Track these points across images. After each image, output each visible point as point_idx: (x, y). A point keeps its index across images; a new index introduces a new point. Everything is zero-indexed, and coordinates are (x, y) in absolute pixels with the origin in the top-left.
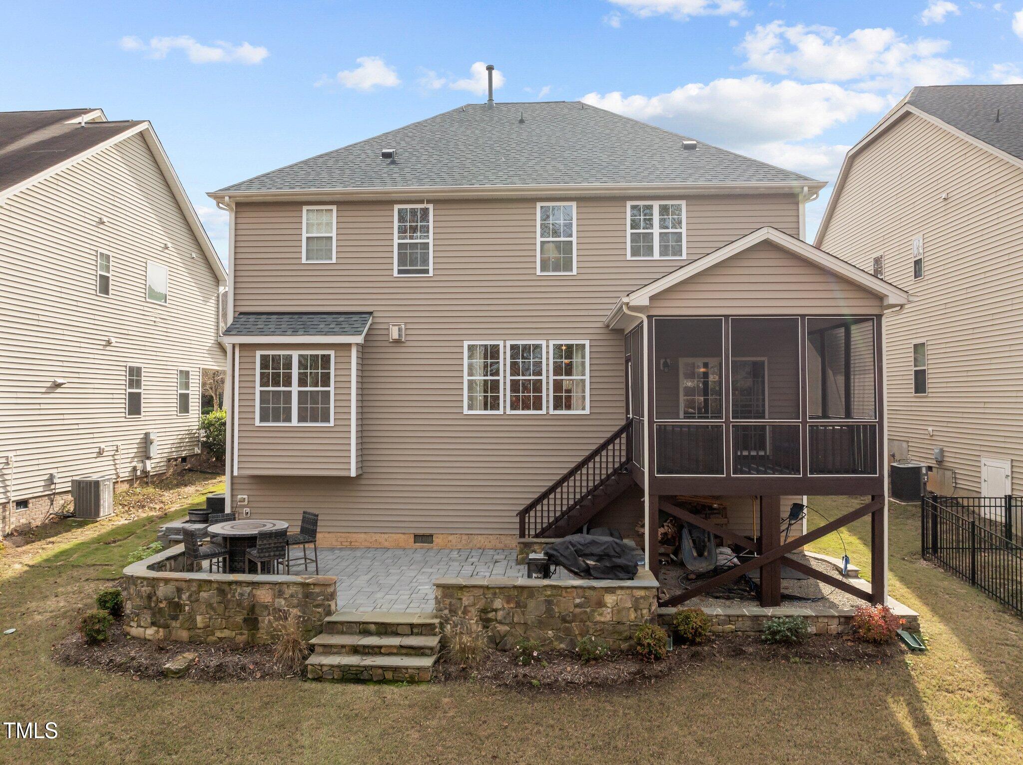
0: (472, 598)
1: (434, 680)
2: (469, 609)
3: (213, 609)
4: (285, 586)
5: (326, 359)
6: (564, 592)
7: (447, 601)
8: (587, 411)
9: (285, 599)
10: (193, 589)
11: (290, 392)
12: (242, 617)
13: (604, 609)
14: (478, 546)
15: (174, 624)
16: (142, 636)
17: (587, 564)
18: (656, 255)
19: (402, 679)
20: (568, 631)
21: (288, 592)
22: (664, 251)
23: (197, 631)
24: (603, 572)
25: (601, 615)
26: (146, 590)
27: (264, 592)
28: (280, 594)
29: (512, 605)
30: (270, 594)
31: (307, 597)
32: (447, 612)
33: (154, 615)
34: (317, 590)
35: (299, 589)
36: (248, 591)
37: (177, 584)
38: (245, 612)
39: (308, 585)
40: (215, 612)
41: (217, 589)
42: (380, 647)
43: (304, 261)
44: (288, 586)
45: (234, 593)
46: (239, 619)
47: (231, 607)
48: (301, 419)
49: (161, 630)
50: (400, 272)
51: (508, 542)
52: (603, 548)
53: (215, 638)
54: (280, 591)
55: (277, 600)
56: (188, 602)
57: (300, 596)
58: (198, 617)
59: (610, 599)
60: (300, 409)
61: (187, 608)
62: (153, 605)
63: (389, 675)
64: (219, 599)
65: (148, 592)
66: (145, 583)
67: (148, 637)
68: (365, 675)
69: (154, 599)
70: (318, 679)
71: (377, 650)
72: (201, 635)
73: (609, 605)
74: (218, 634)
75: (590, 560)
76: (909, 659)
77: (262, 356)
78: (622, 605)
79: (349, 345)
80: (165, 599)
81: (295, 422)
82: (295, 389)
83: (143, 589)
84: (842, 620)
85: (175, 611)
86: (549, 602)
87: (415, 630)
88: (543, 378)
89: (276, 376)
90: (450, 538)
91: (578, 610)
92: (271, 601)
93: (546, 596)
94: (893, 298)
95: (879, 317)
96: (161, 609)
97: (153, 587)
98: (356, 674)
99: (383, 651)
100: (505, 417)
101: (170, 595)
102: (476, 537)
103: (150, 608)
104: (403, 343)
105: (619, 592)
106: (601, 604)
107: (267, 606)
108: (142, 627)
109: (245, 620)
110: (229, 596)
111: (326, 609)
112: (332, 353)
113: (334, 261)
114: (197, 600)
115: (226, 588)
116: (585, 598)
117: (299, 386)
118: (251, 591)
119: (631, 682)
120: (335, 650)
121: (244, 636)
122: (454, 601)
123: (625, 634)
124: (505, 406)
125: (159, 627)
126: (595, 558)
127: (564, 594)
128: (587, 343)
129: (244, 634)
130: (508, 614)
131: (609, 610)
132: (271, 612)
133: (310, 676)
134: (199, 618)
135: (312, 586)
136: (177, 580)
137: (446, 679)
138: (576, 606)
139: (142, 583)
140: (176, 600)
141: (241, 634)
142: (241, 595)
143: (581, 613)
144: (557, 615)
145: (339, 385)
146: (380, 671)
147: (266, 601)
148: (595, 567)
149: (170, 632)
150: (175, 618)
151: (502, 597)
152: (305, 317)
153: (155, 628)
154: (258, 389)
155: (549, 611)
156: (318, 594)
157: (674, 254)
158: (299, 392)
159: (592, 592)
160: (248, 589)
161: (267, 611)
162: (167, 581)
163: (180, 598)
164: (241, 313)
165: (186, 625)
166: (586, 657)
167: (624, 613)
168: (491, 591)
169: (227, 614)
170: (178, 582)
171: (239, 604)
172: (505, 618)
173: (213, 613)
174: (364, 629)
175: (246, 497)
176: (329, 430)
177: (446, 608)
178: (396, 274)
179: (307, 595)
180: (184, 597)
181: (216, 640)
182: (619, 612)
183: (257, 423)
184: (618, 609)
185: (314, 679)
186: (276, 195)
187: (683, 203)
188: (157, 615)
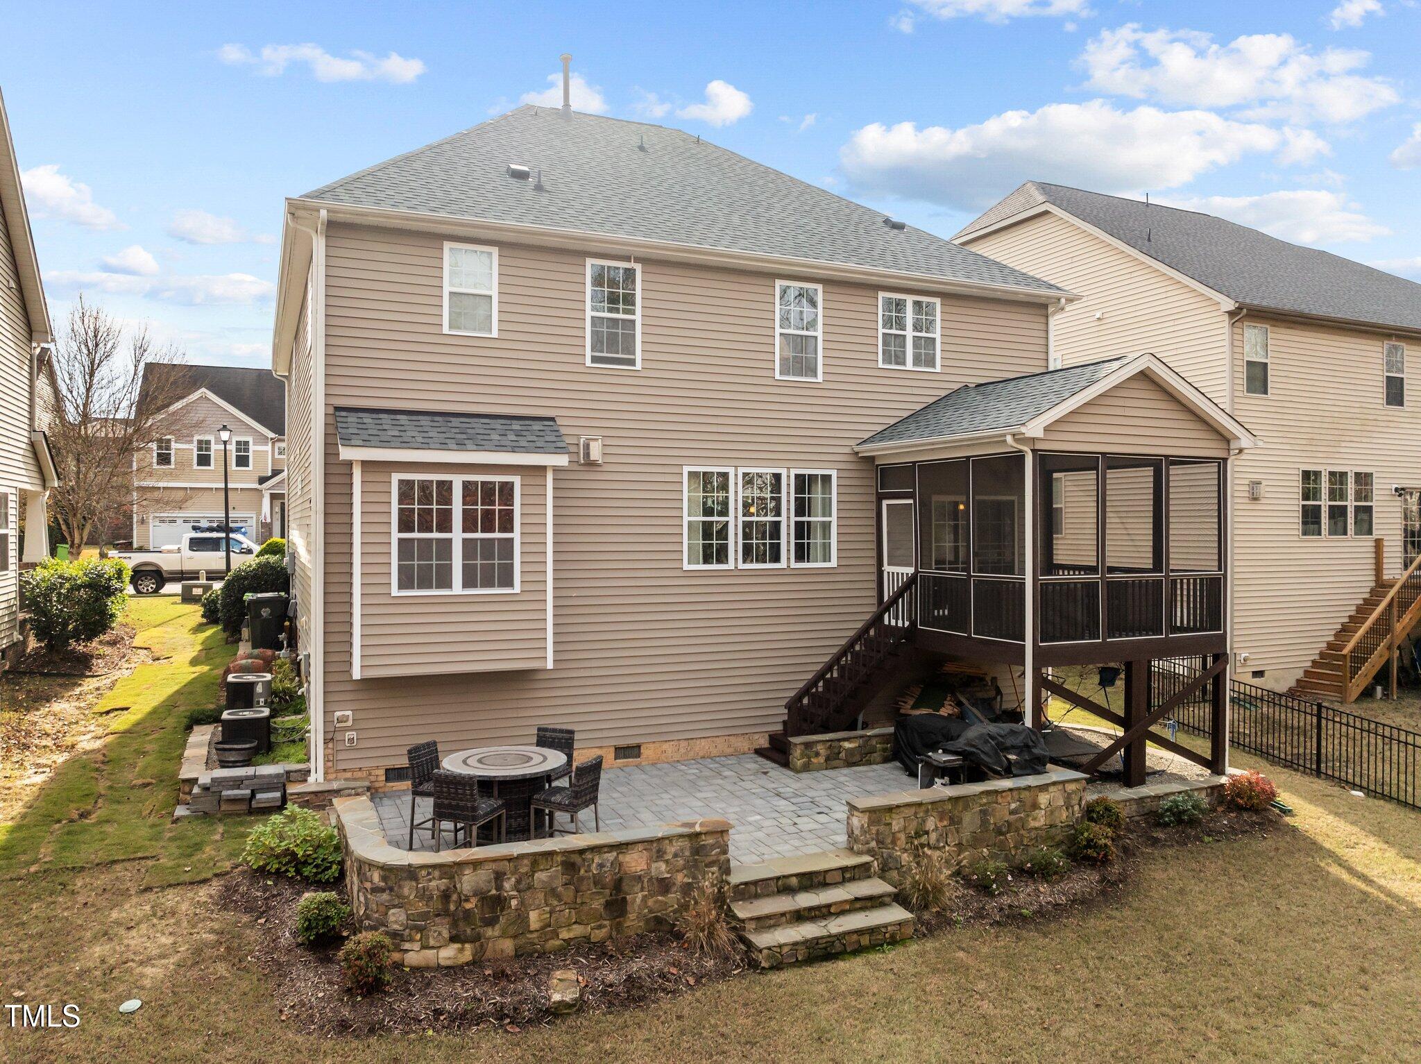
0: (902, 820)
1: (920, 936)
2: (899, 835)
3: (558, 897)
4: (667, 842)
5: (507, 489)
6: (999, 798)
7: (874, 829)
8: (834, 563)
9: (667, 862)
10: (524, 870)
11: (450, 541)
12: (602, 901)
13: (1037, 811)
14: (701, 754)
15: (489, 932)
16: (433, 963)
17: (1008, 759)
18: (909, 365)
19: (880, 942)
20: (1002, 846)
21: (671, 850)
22: (917, 361)
23: (529, 936)
24: (1022, 768)
25: (1035, 819)
26: (437, 884)
27: (635, 856)
28: (660, 855)
29: (945, 823)
30: (645, 858)
31: (698, 855)
32: (873, 844)
33: (454, 924)
34: (710, 841)
35: (686, 843)
36: (612, 858)
37: (494, 866)
38: (607, 892)
39: (698, 835)
40: (560, 900)
41: (563, 863)
42: (829, 906)
43: (446, 330)
44: (671, 841)
45: (589, 866)
46: (597, 904)
47: (584, 888)
48: (468, 582)
49: (467, 946)
50: (594, 360)
51: (739, 744)
52: (1021, 738)
53: (557, 943)
54: (658, 851)
55: (654, 865)
56: (515, 893)
57: (687, 853)
58: (531, 913)
59: (1043, 799)
60: (465, 568)
61: (514, 903)
62: (452, 907)
63: (865, 941)
64: (566, 878)
65: (443, 888)
66: (437, 873)
67: (443, 963)
68: (838, 947)
69: (455, 897)
70: (777, 967)
71: (824, 910)
72: (536, 941)
73: (1043, 807)
74: (564, 934)
75: (1011, 753)
76: (1287, 819)
77: (401, 482)
78: (1054, 804)
79: (544, 468)
80: (475, 895)
81: (457, 587)
82: (457, 536)
83: (433, 883)
84: (1209, 791)
85: (493, 910)
86: (984, 813)
87: (848, 875)
88: (783, 519)
89: (425, 514)
90: (665, 746)
91: (1013, 817)
92: (645, 867)
93: (981, 805)
94: (1245, 441)
95: (1225, 460)
96: (467, 913)
97: (452, 878)
98: (825, 948)
99: (832, 910)
100: (737, 573)
101: (482, 885)
102: (698, 742)
103: (445, 912)
104: (599, 465)
105: (1051, 789)
106: (1035, 806)
107: (640, 877)
108: (433, 948)
109: (608, 905)
110: (582, 872)
111: (724, 867)
112: (516, 480)
113: (495, 334)
114: (530, 887)
115: (576, 859)
116: (1020, 801)
117: (464, 531)
118: (616, 858)
119: (1103, 893)
120: (772, 922)
121: (604, 930)
122: (882, 828)
123: (1057, 839)
124: (736, 557)
125: (463, 942)
126: (1017, 751)
127: (1000, 800)
128: (834, 474)
129: (605, 926)
130: (941, 835)
131: (1043, 812)
132: (646, 884)
133: (764, 964)
134: (533, 916)
135: (703, 837)
136: (494, 860)
137: (930, 931)
138: (1012, 812)
139: (429, 874)
140: (494, 892)
141: (600, 927)
142: (601, 866)
143: (1016, 820)
144: (992, 827)
145: (528, 529)
146: (855, 937)
147: (639, 869)
148: (1017, 762)
149: (482, 946)
150: (491, 922)
151: (934, 814)
152: (455, 422)
153: (458, 946)
154: (396, 535)
155: (984, 822)
156: (713, 847)
157: (927, 365)
158: (464, 540)
159: (1027, 793)
160: (611, 856)
161: (640, 885)
162: (476, 864)
163: (499, 887)
164: (337, 409)
165: (512, 931)
166: (1041, 872)
167: (1056, 814)
168: (923, 808)
169: (579, 901)
170: (497, 864)
171: (597, 881)
172: (938, 841)
173: (556, 903)
174: (782, 886)
175: (349, 713)
176: (512, 600)
177: (873, 839)
178: (588, 363)
179: (697, 851)
180: (507, 885)
181: (561, 945)
182: (1052, 812)
183: (395, 591)
184: (1051, 810)
185: (772, 968)
186: (408, 219)
187: (937, 301)
188: (461, 924)
